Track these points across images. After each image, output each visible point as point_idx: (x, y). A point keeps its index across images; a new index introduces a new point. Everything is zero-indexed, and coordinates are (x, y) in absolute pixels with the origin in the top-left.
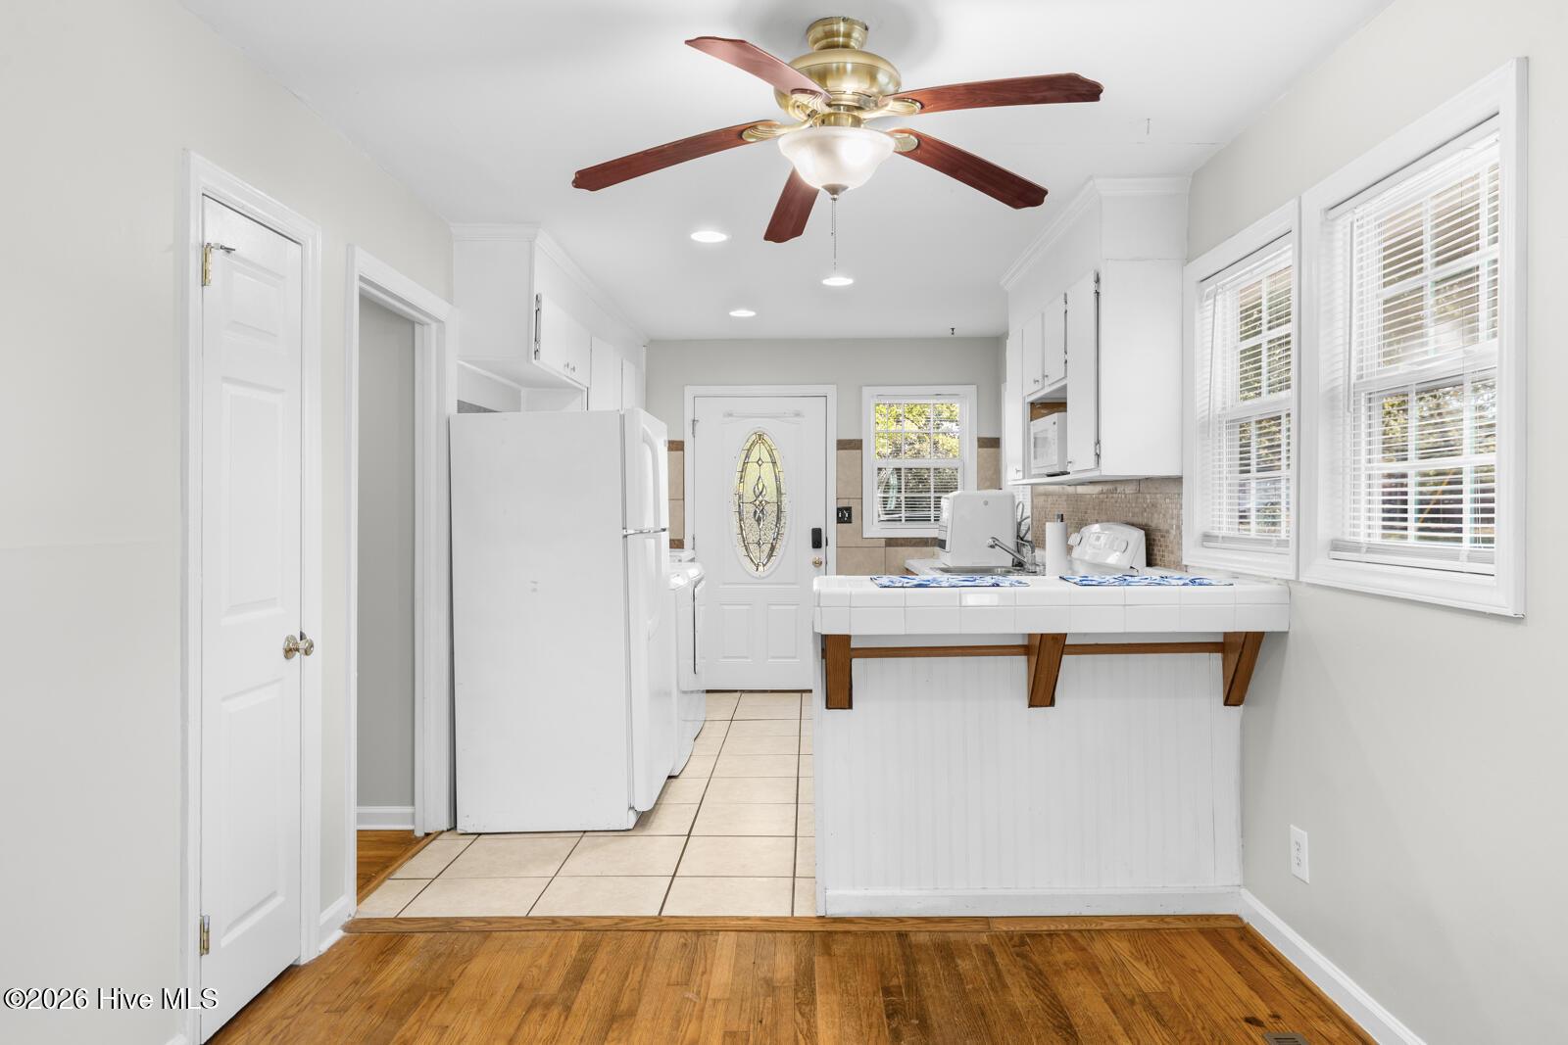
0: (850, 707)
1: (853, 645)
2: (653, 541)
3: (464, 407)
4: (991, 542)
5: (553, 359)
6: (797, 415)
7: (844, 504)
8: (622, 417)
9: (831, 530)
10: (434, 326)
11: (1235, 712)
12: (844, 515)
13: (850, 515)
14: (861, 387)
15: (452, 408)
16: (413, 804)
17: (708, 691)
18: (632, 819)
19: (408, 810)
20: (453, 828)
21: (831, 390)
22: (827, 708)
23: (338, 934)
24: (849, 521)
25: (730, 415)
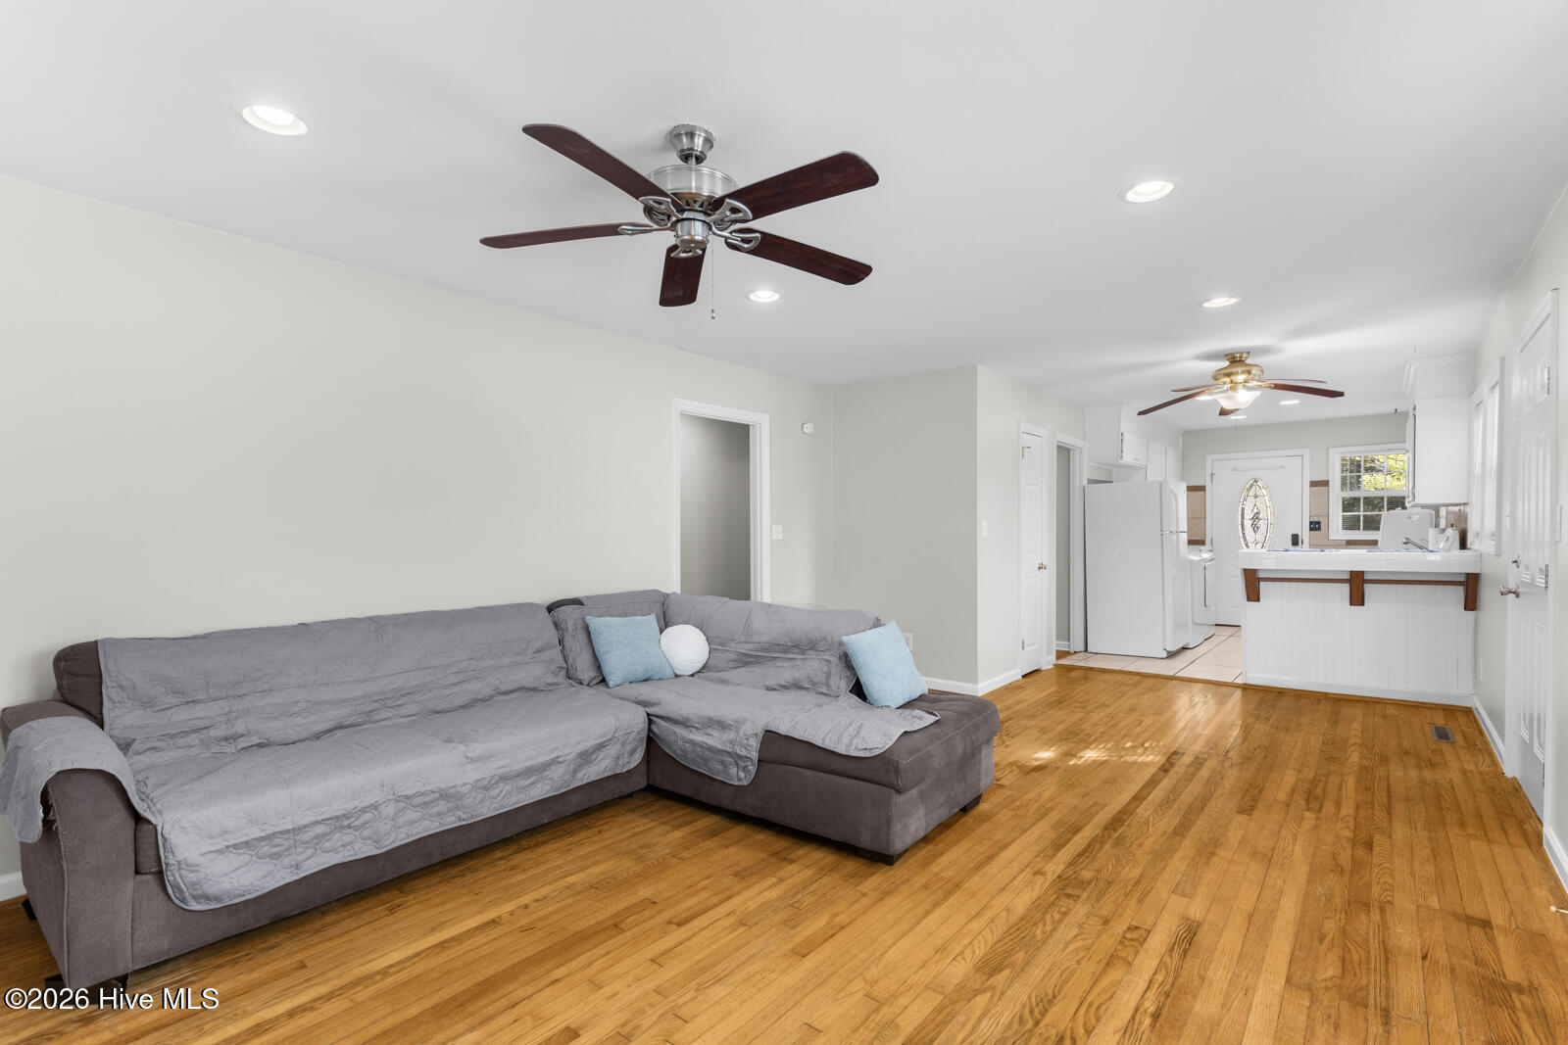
0: (1259, 600)
1: (1261, 575)
2: (1175, 537)
3: (1091, 482)
4: (1404, 540)
5: (1129, 457)
6: (1282, 467)
7: (1315, 519)
8: (1161, 484)
9: (1305, 535)
10: (1078, 450)
11: (1471, 614)
12: (1315, 526)
13: (1320, 526)
14: (1328, 449)
15: (1085, 482)
16: (1069, 641)
17: (1217, 625)
18: (1165, 655)
19: (1067, 643)
20: (1086, 650)
21: (1306, 452)
22: (1248, 600)
23: (1051, 666)
24: (1319, 529)
25: (1236, 469)
